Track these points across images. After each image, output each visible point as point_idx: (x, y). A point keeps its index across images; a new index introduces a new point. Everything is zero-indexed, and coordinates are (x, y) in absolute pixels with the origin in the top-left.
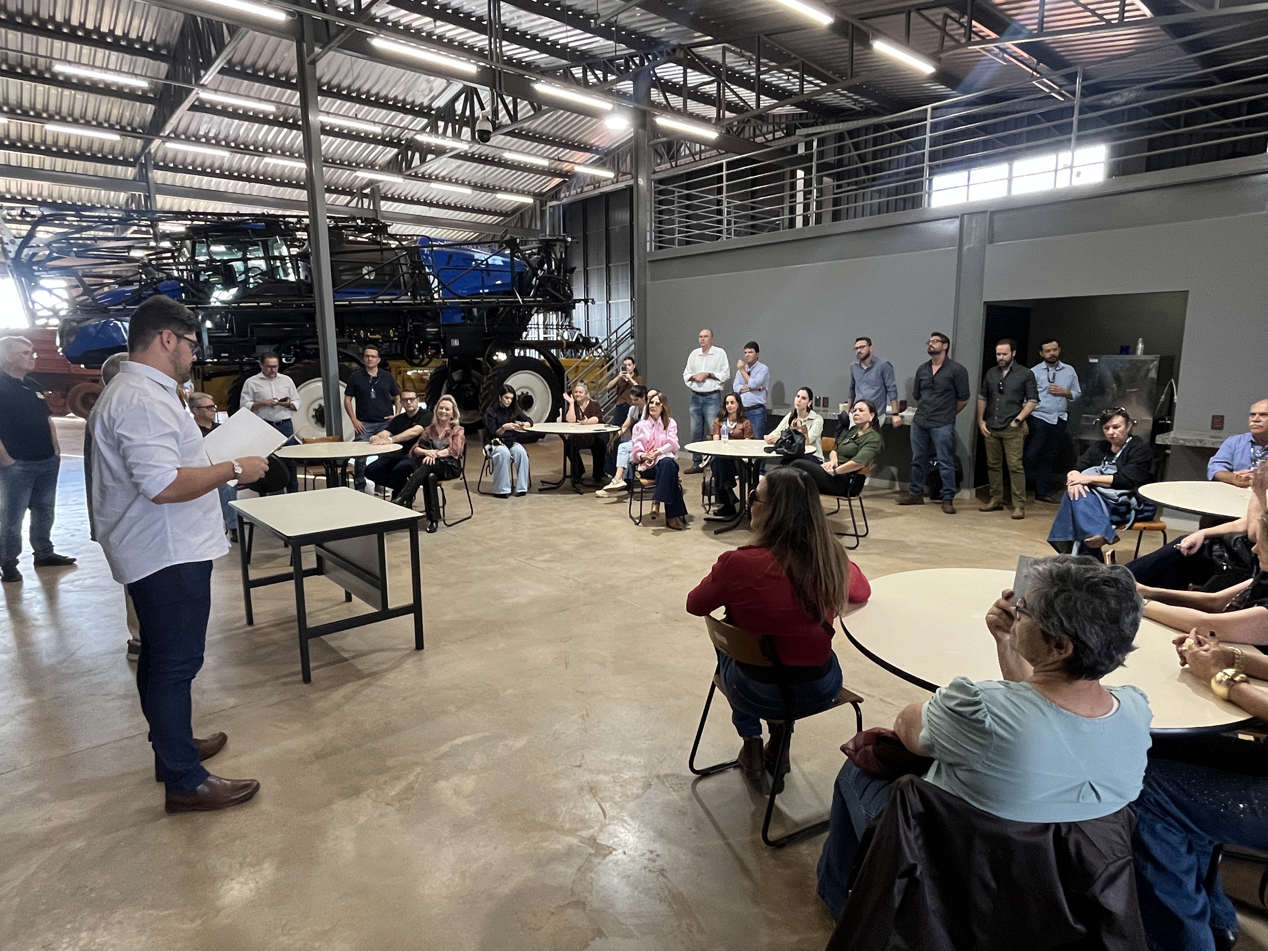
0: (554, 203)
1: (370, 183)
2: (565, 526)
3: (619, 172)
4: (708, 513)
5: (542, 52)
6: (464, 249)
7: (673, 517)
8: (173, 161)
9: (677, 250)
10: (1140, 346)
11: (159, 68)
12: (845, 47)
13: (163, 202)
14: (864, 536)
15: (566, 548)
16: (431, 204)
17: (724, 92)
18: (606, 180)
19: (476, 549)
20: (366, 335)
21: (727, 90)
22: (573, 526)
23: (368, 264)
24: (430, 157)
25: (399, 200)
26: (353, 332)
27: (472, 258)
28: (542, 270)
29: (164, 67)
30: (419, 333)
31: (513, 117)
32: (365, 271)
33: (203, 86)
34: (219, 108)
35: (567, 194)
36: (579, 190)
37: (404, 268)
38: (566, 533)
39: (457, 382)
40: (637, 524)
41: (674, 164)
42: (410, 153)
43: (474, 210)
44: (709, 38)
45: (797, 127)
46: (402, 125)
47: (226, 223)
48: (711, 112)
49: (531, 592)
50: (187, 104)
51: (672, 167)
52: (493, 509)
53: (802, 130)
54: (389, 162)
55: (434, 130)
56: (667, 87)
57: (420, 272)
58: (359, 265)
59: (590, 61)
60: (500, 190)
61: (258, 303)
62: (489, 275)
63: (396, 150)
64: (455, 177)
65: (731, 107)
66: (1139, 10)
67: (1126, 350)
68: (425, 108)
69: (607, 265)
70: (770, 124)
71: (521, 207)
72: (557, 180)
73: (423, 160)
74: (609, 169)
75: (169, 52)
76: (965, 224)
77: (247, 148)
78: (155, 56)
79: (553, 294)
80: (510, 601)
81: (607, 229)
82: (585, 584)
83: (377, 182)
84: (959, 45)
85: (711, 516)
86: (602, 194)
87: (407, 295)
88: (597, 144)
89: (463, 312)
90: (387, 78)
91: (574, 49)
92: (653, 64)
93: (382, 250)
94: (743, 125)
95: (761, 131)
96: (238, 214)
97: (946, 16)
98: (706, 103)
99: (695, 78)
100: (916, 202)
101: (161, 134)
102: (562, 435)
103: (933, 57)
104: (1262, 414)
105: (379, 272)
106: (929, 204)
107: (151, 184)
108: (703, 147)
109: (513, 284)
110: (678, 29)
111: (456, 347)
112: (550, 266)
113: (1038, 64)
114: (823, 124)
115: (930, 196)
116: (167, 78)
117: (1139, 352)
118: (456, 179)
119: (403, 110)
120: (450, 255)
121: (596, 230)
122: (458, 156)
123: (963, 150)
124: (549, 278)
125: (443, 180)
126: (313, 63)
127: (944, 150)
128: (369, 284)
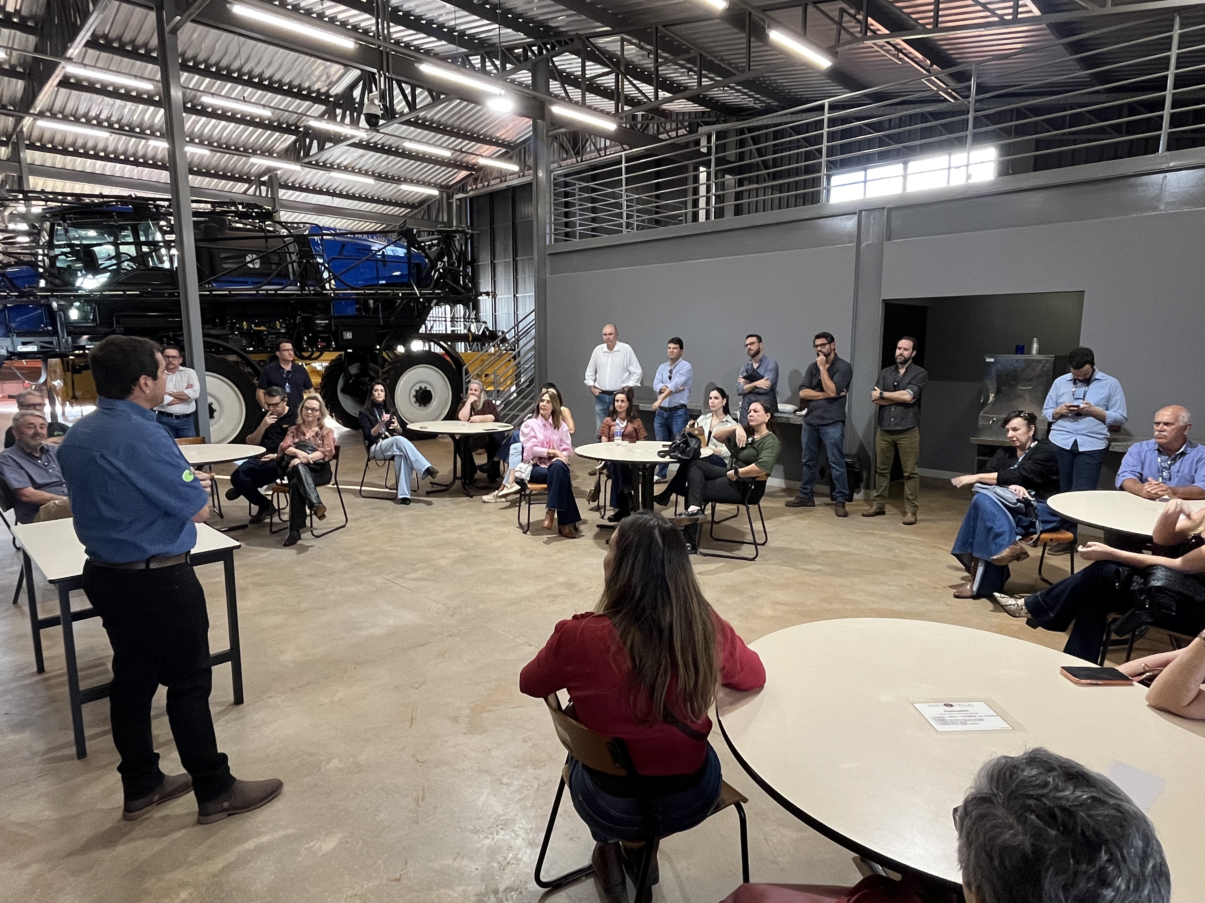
0: (461, 196)
1: (269, 170)
2: (446, 536)
3: (524, 166)
4: (602, 517)
5: (440, 39)
6: (358, 239)
7: (565, 524)
8: (51, 142)
9: (577, 243)
10: (1035, 346)
11: (27, 40)
12: (743, 43)
13: (35, 183)
14: (763, 544)
15: (443, 562)
16: (334, 194)
17: (623, 85)
18: (513, 173)
19: (342, 564)
20: (249, 326)
21: (626, 83)
22: (455, 536)
23: (252, 252)
24: (328, 145)
25: (300, 189)
26: (235, 324)
27: (368, 249)
28: (442, 262)
29: (32, 40)
30: (309, 325)
31: (412, 105)
32: (248, 259)
33: (70, 59)
34: (98, 86)
35: (474, 187)
36: (486, 184)
37: (294, 257)
38: (446, 544)
39: (354, 375)
40: (525, 533)
41: (579, 159)
42: (308, 140)
43: (378, 201)
44: (609, 28)
45: (699, 125)
46: (299, 111)
47: (87, 204)
48: (609, 105)
49: (391, 622)
50: (54, 80)
51: (577, 162)
52: (372, 515)
53: (704, 127)
54: (287, 150)
55: (332, 117)
56: (567, 79)
57: (308, 261)
58: (244, 253)
59: (488, 50)
60: (405, 181)
61: (124, 291)
62: (385, 266)
63: (294, 137)
64: (358, 167)
65: (630, 101)
66: (1031, 12)
67: (1020, 350)
68: (323, 94)
69: (514, 259)
70: (674, 121)
71: (429, 198)
72: (464, 173)
73: (321, 148)
74: (515, 163)
75: (36, 23)
76: (863, 219)
77: (132, 130)
78: (22, 27)
79: (453, 287)
80: (364, 633)
81: (513, 222)
82: (455, 609)
83: (276, 169)
84: (856, 40)
85: (606, 522)
86: (509, 188)
87: (296, 285)
88: (503, 137)
89: (357, 303)
90: (279, 61)
91: (472, 37)
92: (551, 53)
93: (266, 238)
94: (647, 122)
95: (664, 128)
96: (101, 196)
97: (842, 11)
98: (604, 96)
99: (593, 69)
100: (814, 198)
101: (32, 111)
102: (452, 435)
103: (831, 51)
104: (1166, 424)
105: (265, 259)
106: (828, 200)
107: (23, 165)
108: (608, 143)
109: (410, 275)
110: (576, 18)
111: (349, 340)
112: (450, 258)
113: (932, 65)
114: (725, 122)
115: (828, 191)
116: (36, 51)
117: (1034, 352)
118: (359, 169)
119: (298, 95)
120: (343, 245)
121: (503, 224)
122: (359, 145)
123: (860, 146)
124: (450, 270)
125: (346, 169)
126: (174, 31)
127: (841, 145)
128: (253, 273)
